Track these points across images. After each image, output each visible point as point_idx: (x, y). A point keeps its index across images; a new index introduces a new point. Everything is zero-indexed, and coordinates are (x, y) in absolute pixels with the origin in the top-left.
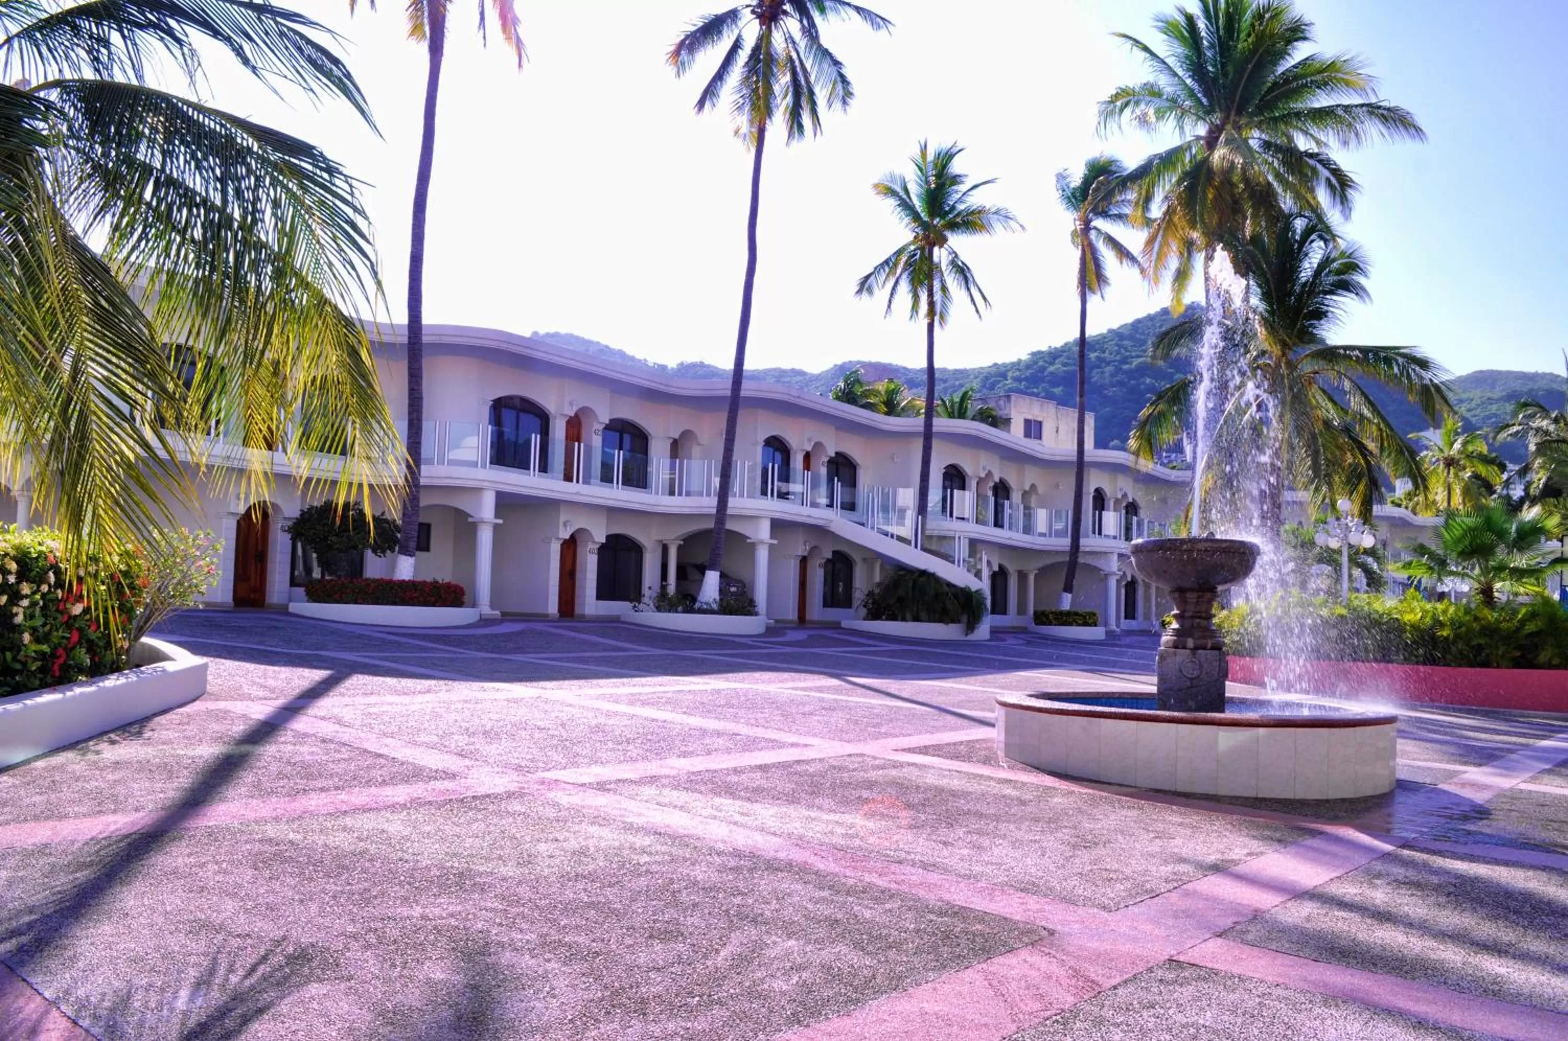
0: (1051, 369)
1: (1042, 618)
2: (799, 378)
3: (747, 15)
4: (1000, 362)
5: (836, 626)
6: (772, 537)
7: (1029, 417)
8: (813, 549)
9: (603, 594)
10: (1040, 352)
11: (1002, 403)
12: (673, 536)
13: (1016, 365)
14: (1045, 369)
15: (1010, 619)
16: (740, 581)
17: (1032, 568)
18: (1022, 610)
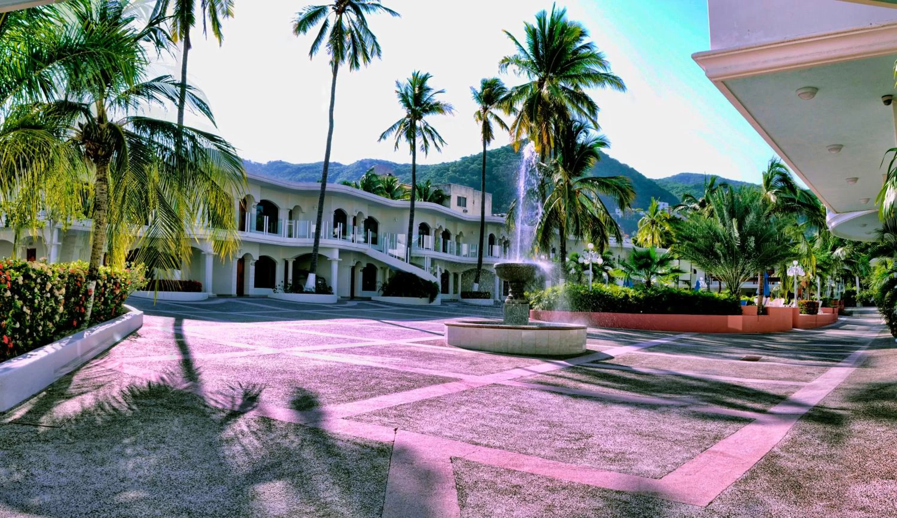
0: (472, 166)
1: (465, 295)
2: (338, 167)
3: (330, 10)
4: (445, 162)
5: (369, 299)
6: (340, 257)
7: (460, 195)
8: (358, 263)
9: (258, 284)
10: (466, 158)
11: (446, 188)
12: (291, 257)
13: (454, 164)
14: (469, 166)
15: (450, 295)
16: (323, 278)
17: (460, 271)
18: (455, 292)
